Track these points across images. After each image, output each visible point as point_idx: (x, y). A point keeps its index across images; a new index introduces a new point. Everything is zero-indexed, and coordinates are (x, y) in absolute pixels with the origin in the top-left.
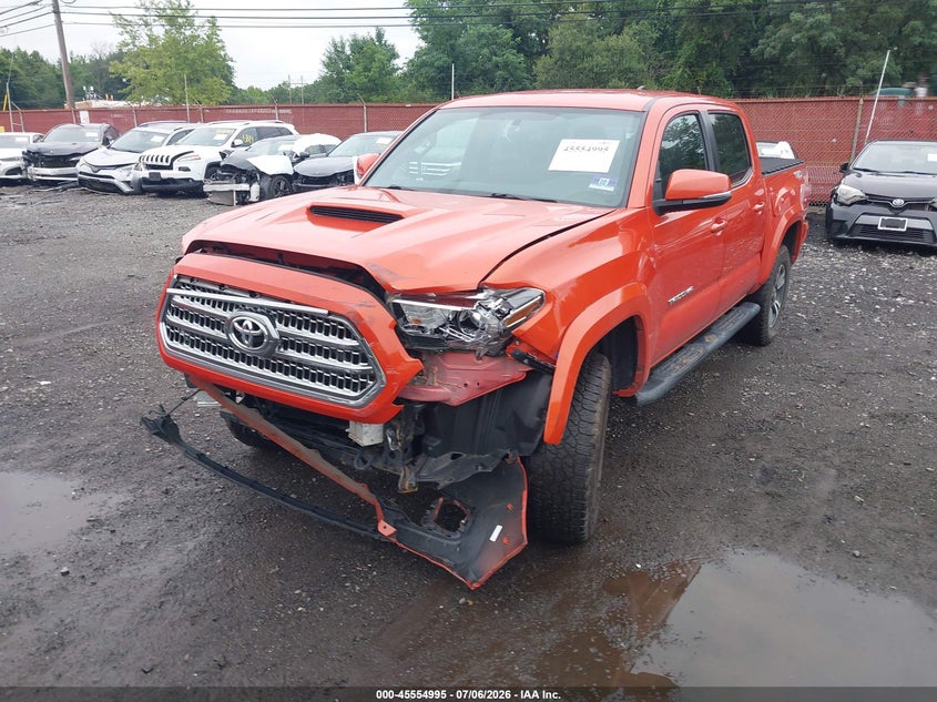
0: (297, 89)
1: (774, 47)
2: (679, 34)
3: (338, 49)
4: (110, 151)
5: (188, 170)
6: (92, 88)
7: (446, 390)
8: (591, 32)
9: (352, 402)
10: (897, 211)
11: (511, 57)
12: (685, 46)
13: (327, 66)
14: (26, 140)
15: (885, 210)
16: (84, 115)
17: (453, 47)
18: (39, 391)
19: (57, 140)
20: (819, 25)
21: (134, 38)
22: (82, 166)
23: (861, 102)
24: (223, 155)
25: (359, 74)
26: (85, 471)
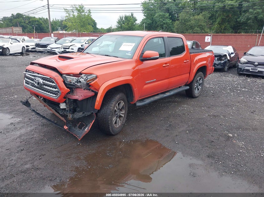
0: (114, 29)
1: (244, 19)
2: (217, 15)
3: (121, 18)
4: (56, 44)
5: (73, 49)
6: (60, 28)
7: (77, 97)
8: (190, 15)
9: (55, 98)
10: (256, 66)
11: (168, 21)
12: (218, 19)
13: (118, 23)
14: (37, 41)
15: (253, 66)
16: (52, 35)
17: (152, 18)
18: (14, 98)
19: (44, 41)
20: (258, 13)
21: (69, 15)
22: (48, 48)
23: (258, 35)
24: (82, 46)
25: (126, 25)
26: (15, 114)
